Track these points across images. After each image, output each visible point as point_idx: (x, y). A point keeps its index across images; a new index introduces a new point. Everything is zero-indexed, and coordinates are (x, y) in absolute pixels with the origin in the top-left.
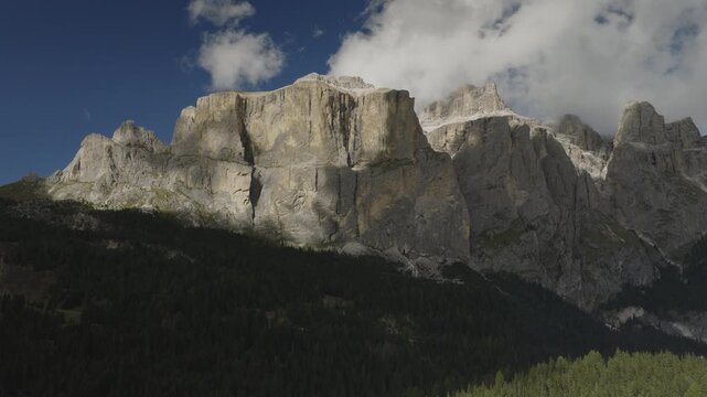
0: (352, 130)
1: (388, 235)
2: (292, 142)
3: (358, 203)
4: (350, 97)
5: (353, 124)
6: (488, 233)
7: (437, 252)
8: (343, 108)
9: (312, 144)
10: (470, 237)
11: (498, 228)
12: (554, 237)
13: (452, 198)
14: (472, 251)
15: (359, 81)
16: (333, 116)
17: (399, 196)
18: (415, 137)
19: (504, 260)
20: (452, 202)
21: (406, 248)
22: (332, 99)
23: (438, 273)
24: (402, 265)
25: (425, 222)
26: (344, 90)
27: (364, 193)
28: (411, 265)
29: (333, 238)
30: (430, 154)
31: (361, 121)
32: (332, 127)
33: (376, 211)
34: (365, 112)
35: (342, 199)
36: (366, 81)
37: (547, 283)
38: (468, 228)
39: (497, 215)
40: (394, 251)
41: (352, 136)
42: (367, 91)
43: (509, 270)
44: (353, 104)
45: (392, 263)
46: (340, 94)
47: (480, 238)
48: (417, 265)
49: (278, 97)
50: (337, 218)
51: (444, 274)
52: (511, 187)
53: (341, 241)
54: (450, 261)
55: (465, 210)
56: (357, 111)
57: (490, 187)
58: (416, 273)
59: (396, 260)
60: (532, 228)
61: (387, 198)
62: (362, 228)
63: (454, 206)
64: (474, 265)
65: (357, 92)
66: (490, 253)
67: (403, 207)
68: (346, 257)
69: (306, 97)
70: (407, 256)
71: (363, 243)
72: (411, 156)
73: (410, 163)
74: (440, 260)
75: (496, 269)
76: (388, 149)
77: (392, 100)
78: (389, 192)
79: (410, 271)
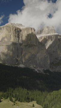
0: (20, 37)
1: (30, 63)
2: (6, 40)
3: (22, 55)
4: (20, 29)
5: (20, 36)
6: (54, 63)
7: (42, 67)
8: (18, 32)
9: (11, 40)
10: (50, 64)
11: (56, 62)
13: (45, 54)
14: (50, 67)
15: (21, 25)
16: (16, 33)
17: (32, 53)
18: (36, 39)
19: (58, 69)
20: (45, 55)
21: (35, 66)
22: (15, 29)
23: (43, 72)
25: (39, 60)
26: (18, 27)
27: (24, 53)
28: (36, 70)
29: (17, 63)
30: (40, 44)
31: (22, 35)
32: (16, 36)
33: (27, 57)
34: (24, 33)
35: (19, 54)
36: (23, 25)
38: (49, 61)
39: (56, 59)
40: (32, 67)
41: (20, 39)
42: (24, 28)
43: (59, 71)
44: (20, 31)
45: (32, 69)
46: (17, 28)
47: (52, 64)
48: (38, 70)
49: (2, 28)
50: (17, 59)
51: (44, 72)
52: (59, 52)
53: (18, 64)
54: (45, 69)
55: (49, 57)
56: (21, 32)
57: (54, 52)
58: (38, 72)
59: (33, 69)
61: (30, 54)
62: (24, 61)
63: (46, 56)
64: (50, 70)
65: (21, 28)
66: (55, 67)
67: (33, 56)
68: (20, 68)
69: (9, 28)
70: (35, 68)
71: (24, 65)
72: (35, 44)
73: (35, 46)
74: (43, 69)
75: (56, 71)
76: (29, 42)
77: (30, 30)
78: (30, 52)
79: (36, 72)
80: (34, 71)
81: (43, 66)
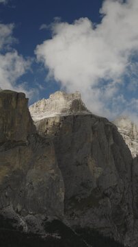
1: (6, 197)
6: (77, 197)
7: (41, 211)
10: (65, 200)
11: (83, 194)
12: (121, 202)
13: (53, 171)
14: (65, 211)
17: (15, 168)
19: (88, 219)
20: (53, 174)
21: (19, 208)
23: (42, 228)
24: (16, 221)
25: (33, 189)
28: (22, 222)
30: (38, 139)
37: (117, 237)
38: (63, 194)
39: (83, 184)
40: (9, 210)
43: (91, 227)
45: (9, 220)
47: (71, 200)
48: (27, 221)
52: (91, 164)
54: (50, 219)
55: (62, 181)
57: (78, 164)
58: (26, 229)
59: (11, 217)
60: (107, 195)
61: (6, 169)
63: (54, 178)
64: (67, 222)
67: (17, 176)
70: (19, 213)
72: (24, 139)
73: (24, 144)
74: (43, 218)
75: (82, 225)
76: (9, 133)
77: (14, 99)
78: (8, 165)
79: (21, 228)
80: (14, 225)
81: (45, 208)
